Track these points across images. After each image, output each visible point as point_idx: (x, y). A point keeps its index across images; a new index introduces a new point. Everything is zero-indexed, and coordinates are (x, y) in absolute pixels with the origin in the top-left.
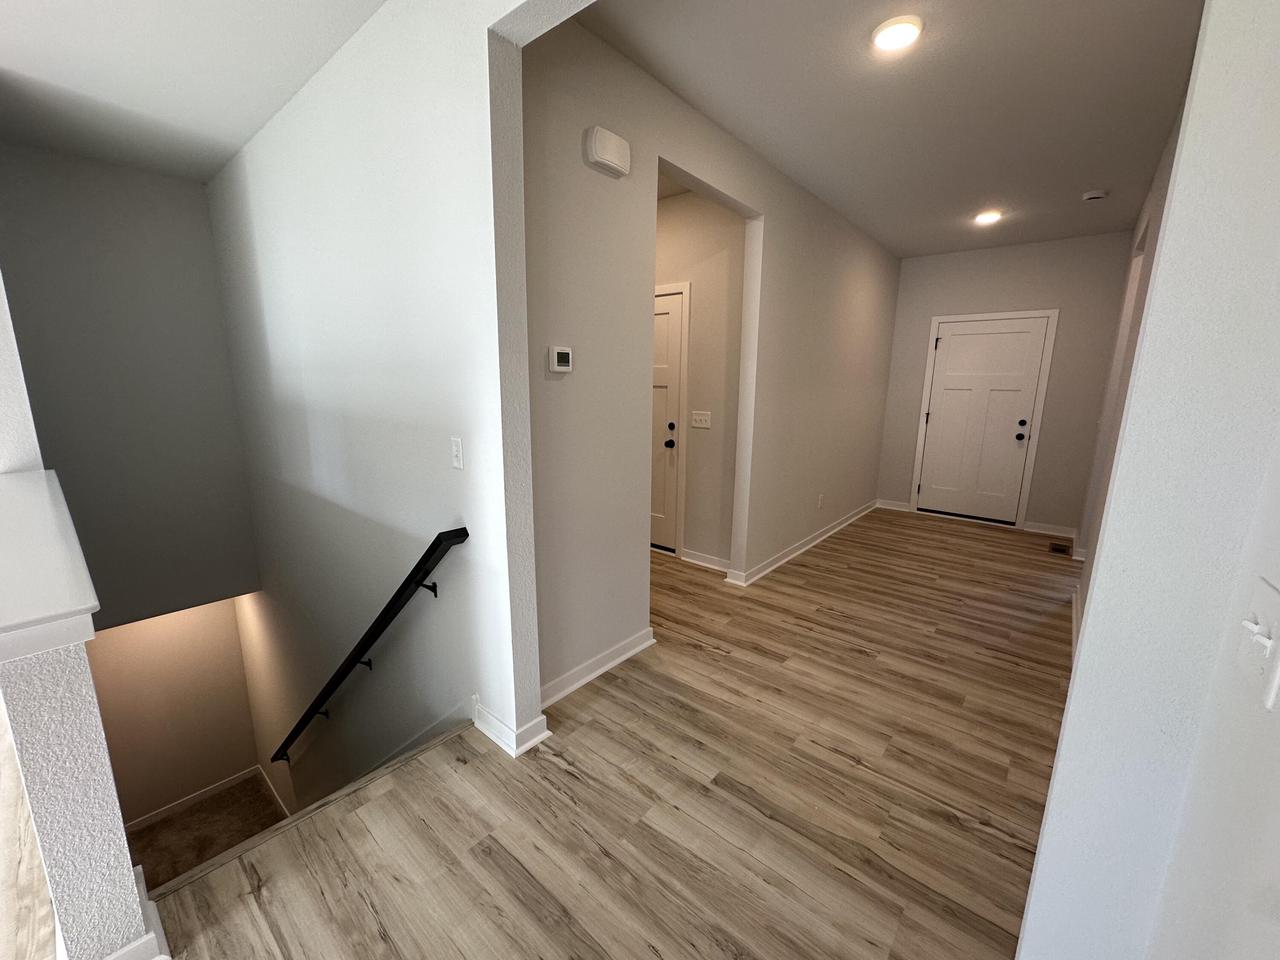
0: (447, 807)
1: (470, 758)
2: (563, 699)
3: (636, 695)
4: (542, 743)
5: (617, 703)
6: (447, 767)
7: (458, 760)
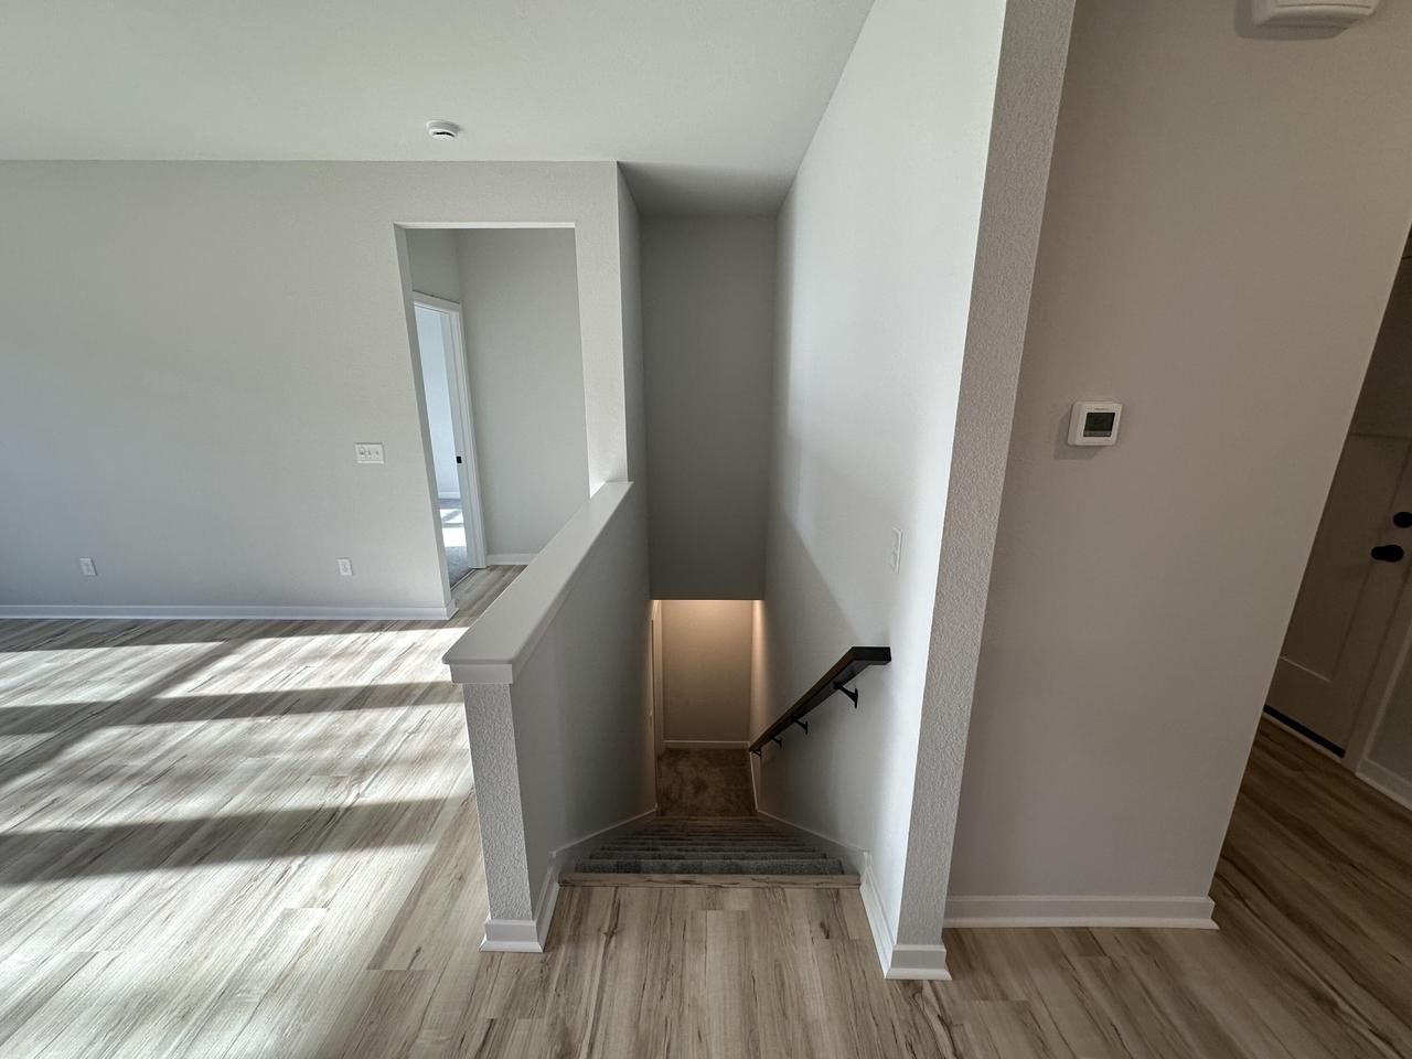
0: (783, 984)
1: (835, 935)
2: (993, 929)
3: (1128, 1016)
4: (931, 982)
5: (1081, 1001)
6: (807, 927)
7: (822, 925)
